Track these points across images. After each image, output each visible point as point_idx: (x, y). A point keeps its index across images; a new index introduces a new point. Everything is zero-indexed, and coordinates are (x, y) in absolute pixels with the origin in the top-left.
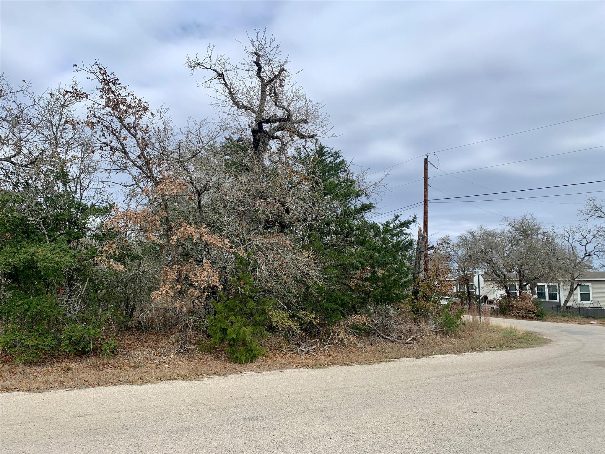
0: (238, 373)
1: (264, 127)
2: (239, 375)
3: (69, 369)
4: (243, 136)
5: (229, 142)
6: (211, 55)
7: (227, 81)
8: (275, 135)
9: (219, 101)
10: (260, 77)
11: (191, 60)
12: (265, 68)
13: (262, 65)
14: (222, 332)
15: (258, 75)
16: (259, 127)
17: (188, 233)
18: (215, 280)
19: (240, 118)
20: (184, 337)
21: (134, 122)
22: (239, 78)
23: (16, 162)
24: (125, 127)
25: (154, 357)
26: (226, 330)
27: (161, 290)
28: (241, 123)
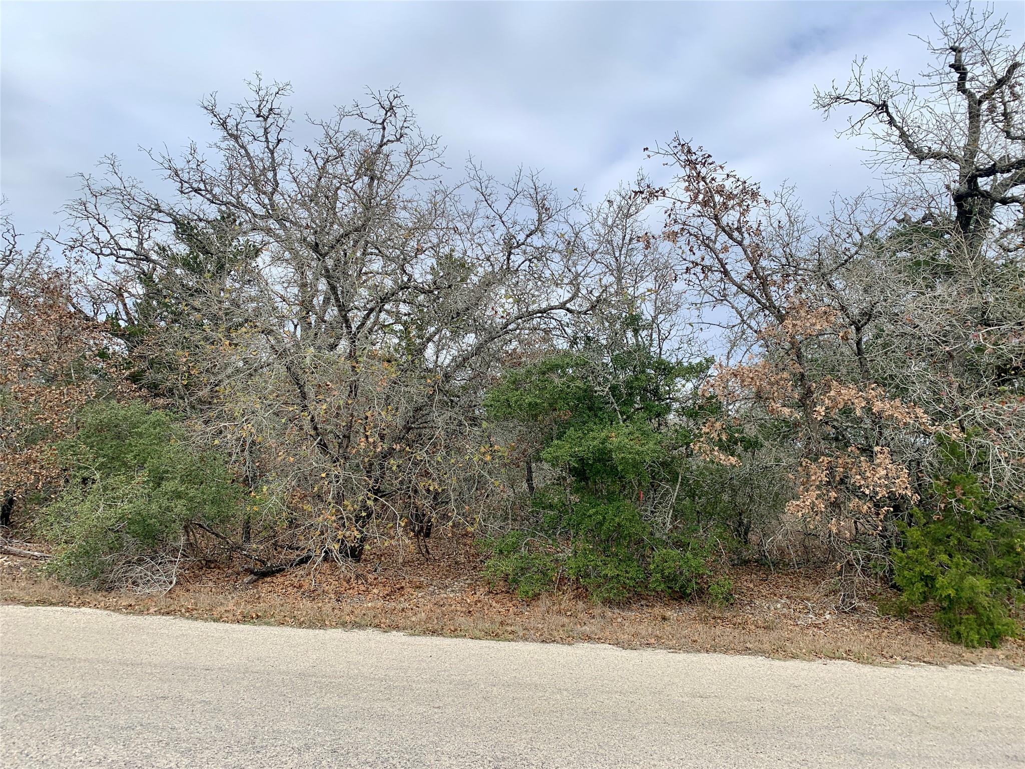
0: (967, 663)
1: (980, 184)
2: (972, 668)
3: (664, 619)
4: (933, 210)
5: (904, 226)
6: (860, 75)
7: (894, 115)
8: (1009, 195)
9: (881, 155)
10: (964, 91)
11: (822, 95)
12: (975, 70)
13: (968, 68)
14: (923, 583)
15: (961, 88)
16: (969, 188)
17: (844, 400)
18: (903, 486)
19: (925, 178)
20: (847, 584)
21: (739, 221)
22: (920, 101)
23: (573, 308)
24: (724, 231)
25: (796, 614)
26: (933, 579)
27: (802, 500)
28: (927, 187)
